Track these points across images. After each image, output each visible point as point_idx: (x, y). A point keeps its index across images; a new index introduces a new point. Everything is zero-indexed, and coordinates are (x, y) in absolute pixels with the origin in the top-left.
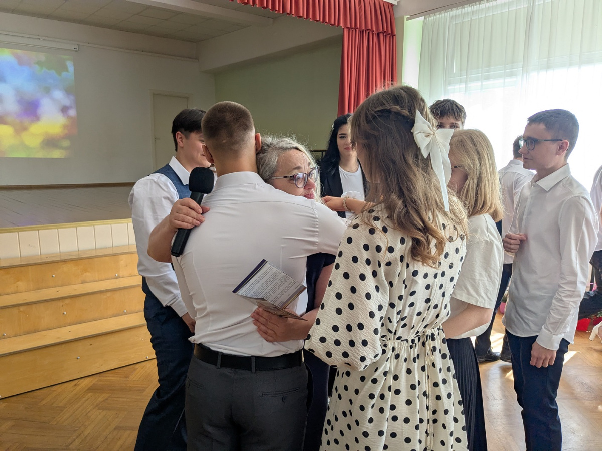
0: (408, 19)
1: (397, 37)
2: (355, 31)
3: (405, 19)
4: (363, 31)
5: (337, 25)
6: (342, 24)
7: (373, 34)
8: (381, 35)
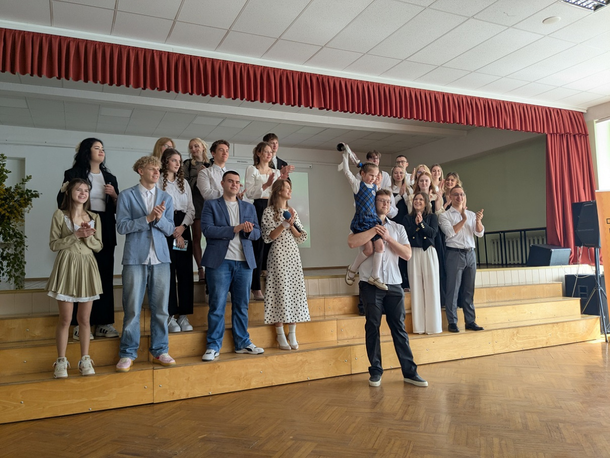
0: (597, 122)
1: (589, 137)
2: (556, 135)
3: (595, 123)
4: (562, 135)
5: (542, 132)
6: (546, 132)
7: (570, 136)
8: (577, 136)
